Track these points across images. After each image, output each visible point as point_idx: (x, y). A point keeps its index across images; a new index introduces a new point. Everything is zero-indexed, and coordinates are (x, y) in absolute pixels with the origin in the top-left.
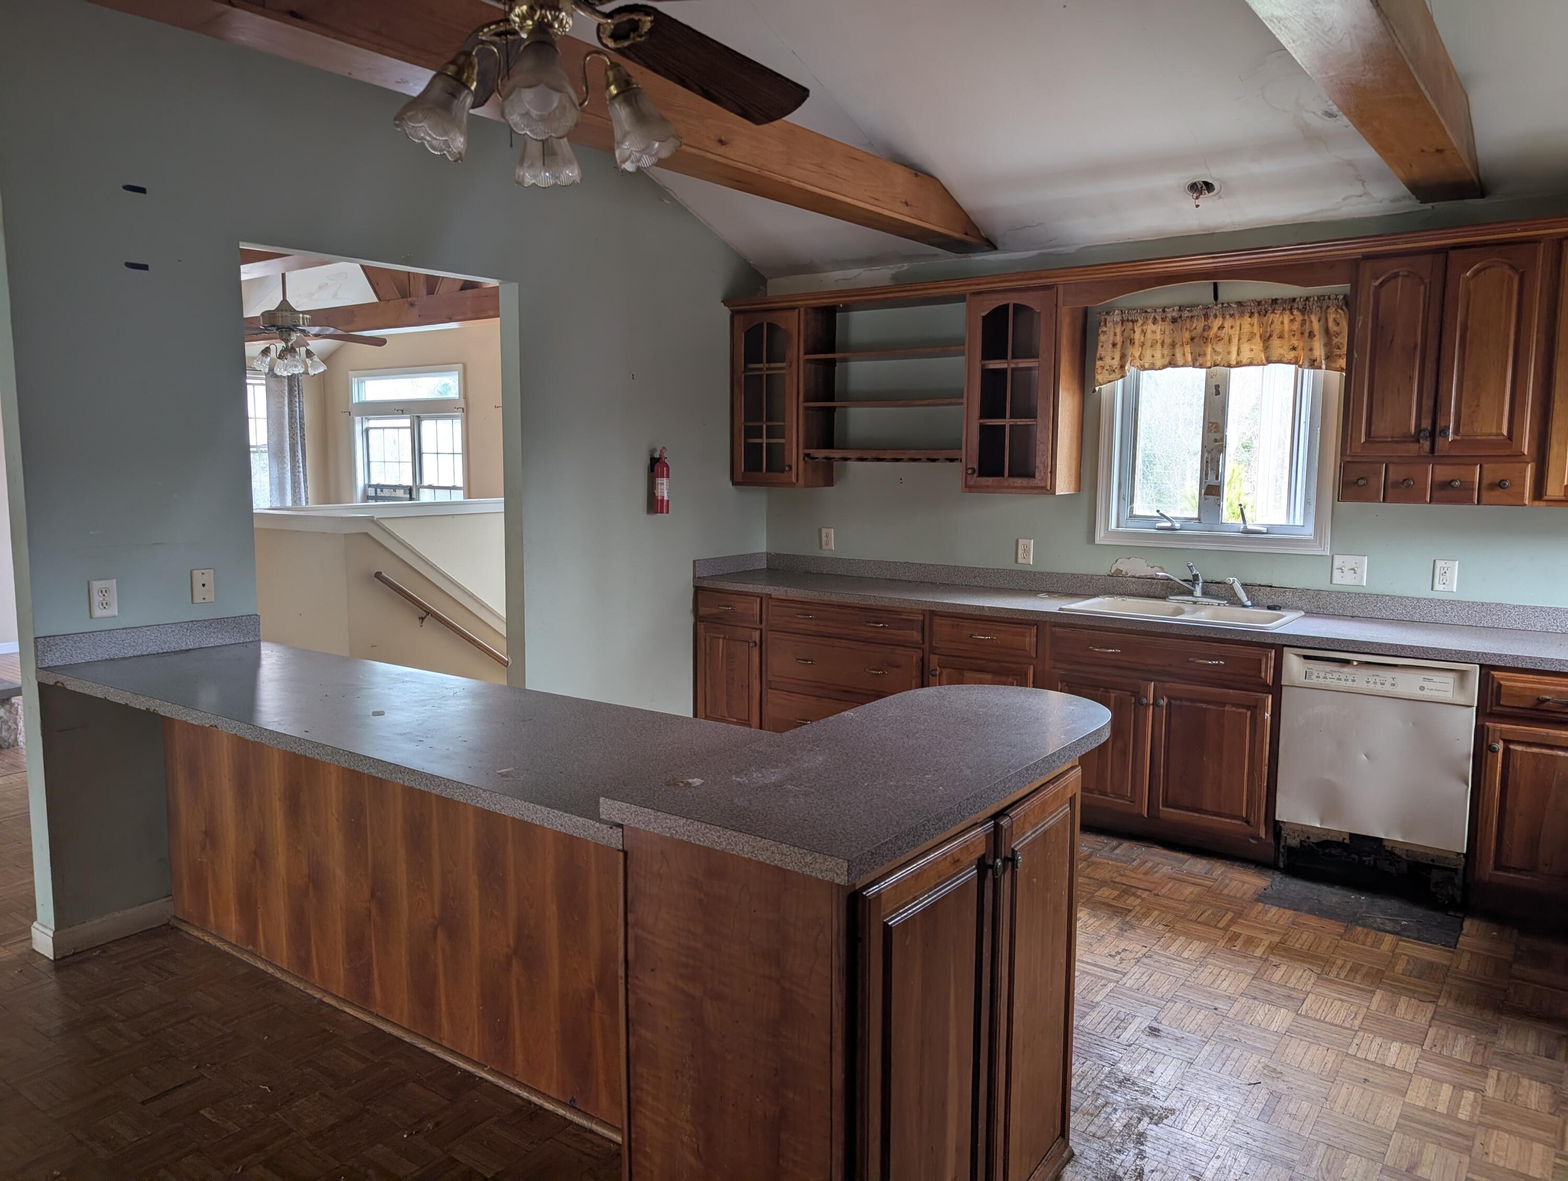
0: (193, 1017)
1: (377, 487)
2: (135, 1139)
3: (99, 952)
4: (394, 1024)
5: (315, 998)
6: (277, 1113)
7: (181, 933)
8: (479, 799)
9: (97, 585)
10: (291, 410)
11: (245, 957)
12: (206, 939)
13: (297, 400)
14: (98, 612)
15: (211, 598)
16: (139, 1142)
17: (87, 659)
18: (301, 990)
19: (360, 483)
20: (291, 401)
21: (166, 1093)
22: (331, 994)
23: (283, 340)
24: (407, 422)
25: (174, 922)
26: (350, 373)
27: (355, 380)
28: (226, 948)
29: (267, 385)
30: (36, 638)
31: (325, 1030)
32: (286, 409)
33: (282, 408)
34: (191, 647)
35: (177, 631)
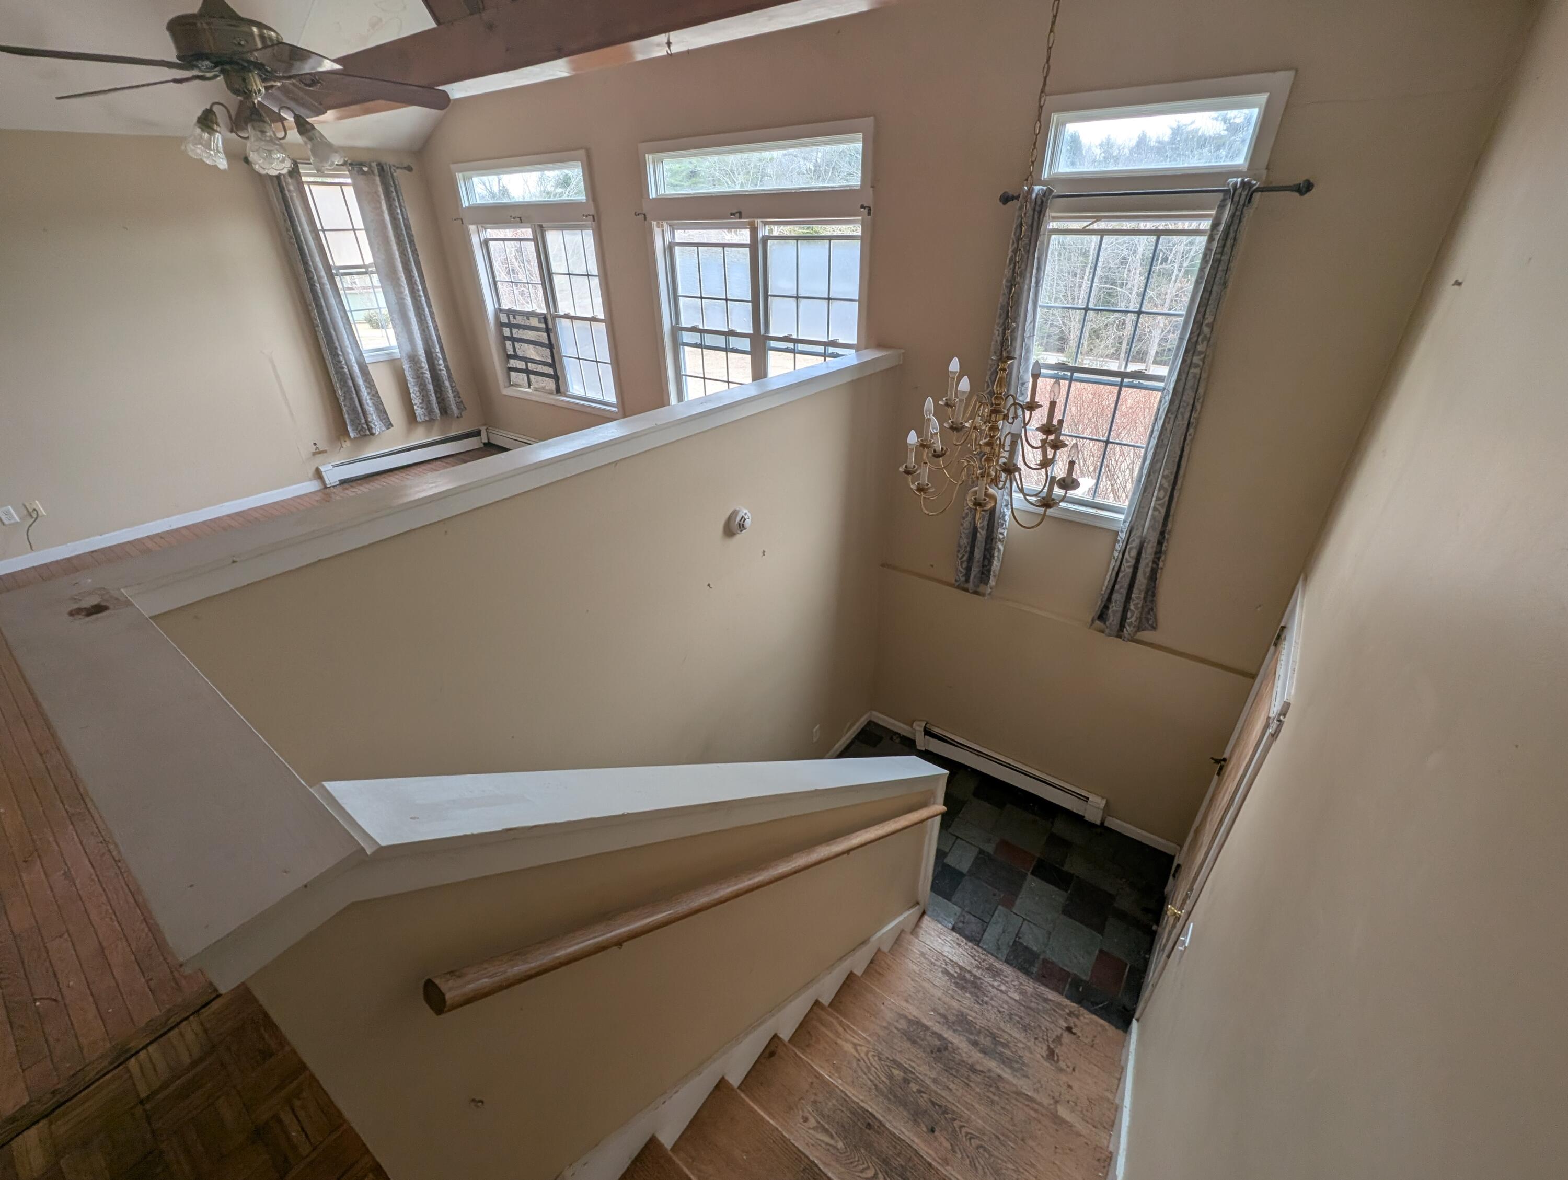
1: (509, 312)
10: (393, 218)
13: (397, 205)
19: (490, 308)
20: (390, 205)
24: (528, 233)
26: (453, 166)
27: (459, 176)
29: (355, 185)
32: (387, 217)
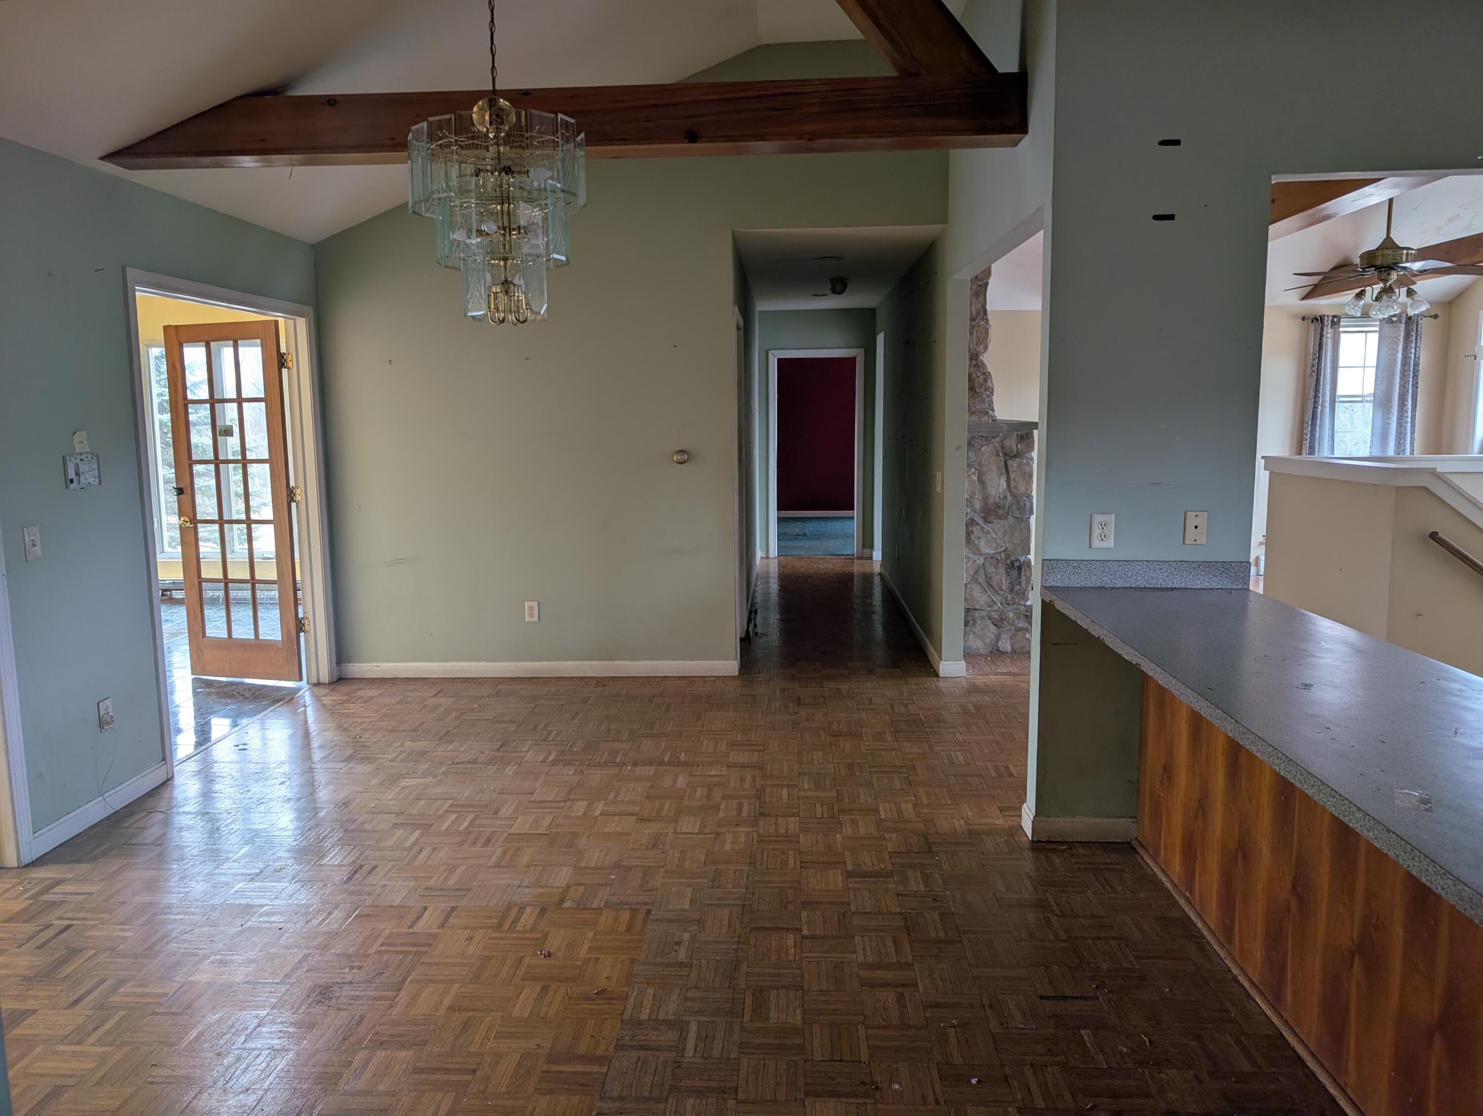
0: (1114, 938)
2: (1021, 1026)
3: (1066, 847)
4: (1302, 1041)
5: (1230, 971)
6: (1145, 1070)
7: (1137, 856)
8: (1351, 817)
9: (1098, 518)
10: (1405, 357)
11: (1182, 902)
12: (1155, 869)
13: (1413, 345)
14: (1097, 543)
15: (1202, 540)
16: (1023, 1031)
17: (1083, 584)
18: (1221, 958)
20: (1407, 347)
21: (1065, 998)
22: (1246, 975)
23: (1382, 280)
25: (1135, 844)
28: (1168, 885)
29: (1380, 332)
30: (1043, 560)
31: (1227, 1011)
32: (1400, 356)
33: (1395, 354)
34: (1177, 586)
35: (1165, 569)
